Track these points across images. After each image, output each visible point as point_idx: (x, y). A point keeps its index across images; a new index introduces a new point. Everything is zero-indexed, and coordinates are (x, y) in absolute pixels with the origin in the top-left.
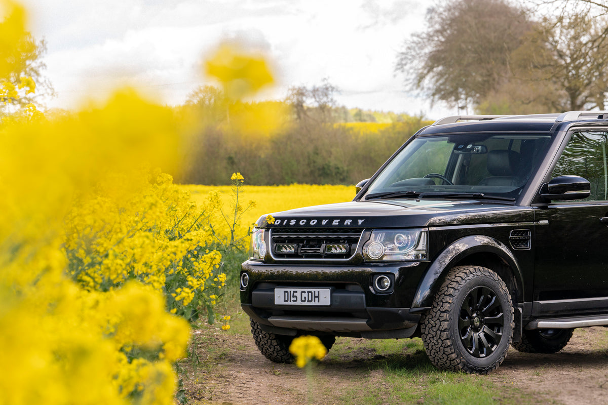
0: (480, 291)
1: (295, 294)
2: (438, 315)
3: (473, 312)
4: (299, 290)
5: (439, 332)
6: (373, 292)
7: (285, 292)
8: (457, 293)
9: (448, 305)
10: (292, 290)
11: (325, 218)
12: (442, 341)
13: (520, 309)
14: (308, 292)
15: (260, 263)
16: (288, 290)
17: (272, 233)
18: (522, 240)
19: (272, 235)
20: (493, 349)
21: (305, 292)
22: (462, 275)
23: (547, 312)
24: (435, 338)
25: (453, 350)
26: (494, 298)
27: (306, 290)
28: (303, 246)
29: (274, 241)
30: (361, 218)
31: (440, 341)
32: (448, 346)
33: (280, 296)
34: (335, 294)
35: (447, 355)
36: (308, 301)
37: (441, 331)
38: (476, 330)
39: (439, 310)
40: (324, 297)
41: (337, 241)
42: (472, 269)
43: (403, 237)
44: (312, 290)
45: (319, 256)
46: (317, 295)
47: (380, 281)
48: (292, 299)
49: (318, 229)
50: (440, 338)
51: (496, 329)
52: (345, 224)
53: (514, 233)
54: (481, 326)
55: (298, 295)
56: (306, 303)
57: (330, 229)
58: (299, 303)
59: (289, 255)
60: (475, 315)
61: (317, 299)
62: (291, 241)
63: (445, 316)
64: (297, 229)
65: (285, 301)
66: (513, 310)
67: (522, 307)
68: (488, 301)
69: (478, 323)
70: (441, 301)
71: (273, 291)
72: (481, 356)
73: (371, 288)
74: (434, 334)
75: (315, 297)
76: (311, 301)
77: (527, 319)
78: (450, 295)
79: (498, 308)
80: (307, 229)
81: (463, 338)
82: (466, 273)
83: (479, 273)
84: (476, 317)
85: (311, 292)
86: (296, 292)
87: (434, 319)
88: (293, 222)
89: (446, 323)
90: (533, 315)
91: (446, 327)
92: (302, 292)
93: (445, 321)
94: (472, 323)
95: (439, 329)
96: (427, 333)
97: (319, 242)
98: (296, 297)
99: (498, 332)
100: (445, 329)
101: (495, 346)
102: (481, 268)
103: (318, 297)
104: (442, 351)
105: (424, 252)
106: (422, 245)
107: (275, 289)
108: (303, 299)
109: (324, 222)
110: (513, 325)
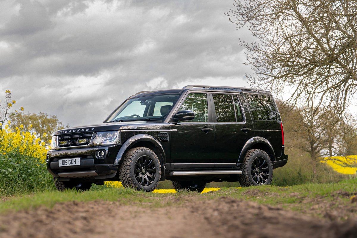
0: (144, 158)
1: (67, 161)
3: (142, 166)
4: (68, 160)
5: (126, 174)
6: (97, 157)
7: (63, 161)
8: (133, 158)
9: (129, 163)
10: (65, 160)
11: (79, 129)
12: (127, 178)
13: (164, 166)
14: (72, 160)
15: (53, 150)
16: (64, 160)
17: (58, 137)
18: (164, 137)
19: (58, 138)
20: (151, 183)
21: (70, 160)
22: (136, 150)
23: (177, 168)
24: (124, 177)
25: (132, 182)
26: (151, 161)
27: (71, 159)
28: (70, 141)
29: (59, 140)
30: (93, 128)
31: (126, 178)
32: (130, 180)
33: (61, 163)
34: (82, 160)
36: (72, 164)
37: (127, 174)
38: (143, 174)
39: (126, 165)
40: (78, 162)
41: (84, 138)
42: (140, 148)
43: (110, 135)
44: (73, 159)
45: (77, 145)
46: (75, 161)
47: (100, 153)
48: (65, 163)
49: (76, 133)
50: (126, 177)
51: (153, 174)
52: (86, 130)
53: (161, 134)
54: (145, 173)
55: (68, 162)
56: (71, 165)
57: (80, 133)
58: (68, 165)
59: (65, 146)
60: (142, 168)
61: (75, 163)
62: (66, 140)
63: (128, 167)
64: (68, 134)
65: (63, 165)
66: (160, 166)
67: (165, 165)
68: (148, 162)
69: (144, 172)
70: (127, 161)
72: (145, 185)
74: (124, 175)
75: (74, 162)
76: (73, 164)
77: (168, 171)
78: (130, 159)
79: (153, 165)
80: (72, 134)
81: (137, 177)
82: (137, 150)
83: (144, 150)
85: (73, 160)
86: (67, 160)
87: (124, 169)
88: (66, 132)
89: (128, 170)
90: (171, 169)
91: (129, 172)
92: (69, 160)
93: (128, 169)
94: (142, 171)
95: (126, 173)
96: (121, 175)
97: (76, 139)
98: (67, 162)
99: (154, 175)
100: (128, 173)
101: (152, 181)
102: (145, 148)
103: (75, 162)
104: (127, 183)
105: (119, 141)
106: (118, 138)
107: (59, 160)
108: (70, 163)
109: (78, 131)
110: (161, 173)
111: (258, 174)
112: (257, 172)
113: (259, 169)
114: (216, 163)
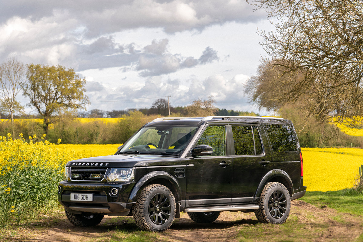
0: (159, 196)
1: (79, 196)
2: (139, 206)
3: (156, 204)
4: (80, 194)
5: (139, 213)
6: (110, 195)
7: (75, 195)
8: (148, 196)
9: (144, 201)
10: (77, 194)
11: (92, 163)
12: (141, 217)
13: (179, 204)
14: (84, 195)
15: (65, 182)
16: (76, 194)
17: (71, 169)
18: (180, 173)
19: (71, 170)
20: (165, 221)
21: (82, 195)
22: (151, 188)
23: (193, 205)
24: (138, 216)
25: (146, 222)
26: (166, 198)
27: (83, 194)
28: (83, 175)
29: (72, 172)
31: (140, 217)
32: (143, 220)
33: (73, 197)
34: (95, 196)
35: (143, 224)
36: (84, 199)
37: (140, 213)
38: (158, 212)
39: (140, 204)
40: (90, 197)
41: (97, 173)
42: (155, 185)
43: (124, 172)
44: (85, 194)
45: (90, 179)
46: (87, 196)
47: (114, 191)
48: (77, 198)
49: (89, 167)
50: (140, 216)
51: (167, 212)
52: (100, 165)
53: (177, 170)
54: (160, 211)
55: (80, 196)
56: (83, 200)
57: (94, 167)
58: (80, 200)
59: (78, 179)
60: (157, 206)
61: (87, 198)
62: (79, 173)
63: (142, 206)
64: (81, 167)
65: (75, 199)
66: (175, 204)
67: (180, 203)
68: (163, 200)
70: (141, 200)
71: (70, 194)
72: (159, 224)
73: (109, 194)
74: (137, 214)
75: (87, 197)
76: (85, 199)
77: (183, 208)
78: (145, 197)
79: (168, 203)
80: (85, 167)
81: (151, 216)
82: (152, 187)
83: (159, 188)
84: (157, 207)
85: (85, 195)
87: (138, 208)
88: (79, 164)
89: (142, 209)
90: (186, 206)
91: (142, 211)
92: (81, 195)
93: (142, 208)
94: (156, 210)
95: (139, 212)
96: (134, 214)
97: (89, 173)
98: (79, 197)
99: (168, 213)
101: (167, 220)
102: (160, 185)
103: (88, 197)
104: (141, 222)
105: (133, 178)
106: (133, 175)
107: (71, 194)
108: (82, 198)
109: (92, 164)
110: (176, 210)
111: (275, 208)
112: (274, 205)
113: (277, 202)
114: (232, 198)
